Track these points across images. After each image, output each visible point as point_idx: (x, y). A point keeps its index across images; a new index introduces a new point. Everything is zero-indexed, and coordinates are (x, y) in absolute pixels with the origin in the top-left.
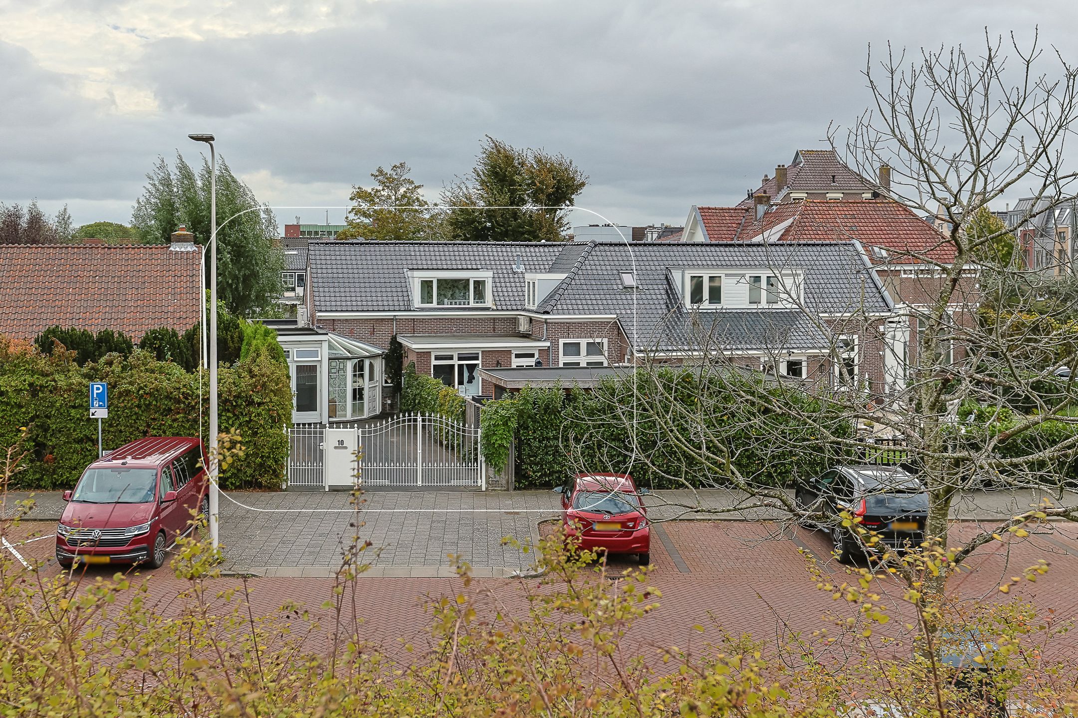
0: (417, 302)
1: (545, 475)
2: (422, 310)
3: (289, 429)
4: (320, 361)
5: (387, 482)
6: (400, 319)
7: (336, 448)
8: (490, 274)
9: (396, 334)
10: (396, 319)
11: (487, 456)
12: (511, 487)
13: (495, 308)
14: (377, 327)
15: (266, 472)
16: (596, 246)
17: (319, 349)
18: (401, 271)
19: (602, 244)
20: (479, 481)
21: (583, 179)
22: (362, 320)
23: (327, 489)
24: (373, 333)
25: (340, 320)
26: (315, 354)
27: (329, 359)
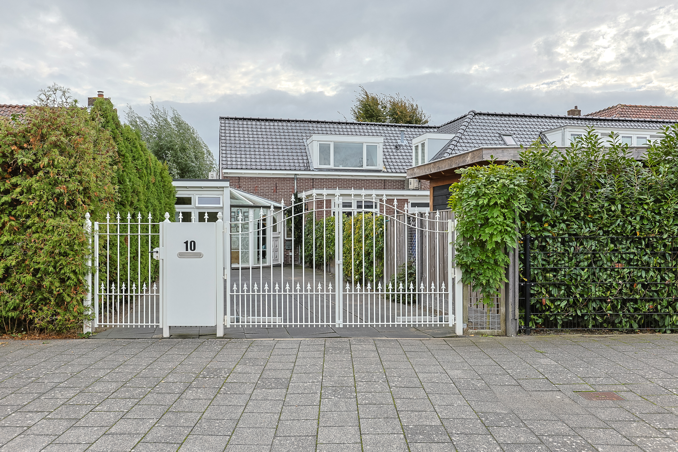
0: (315, 162)
1: (575, 304)
2: (320, 170)
3: (96, 224)
4: (222, 208)
5: (278, 321)
6: (300, 179)
7: (181, 255)
8: (381, 139)
9: (297, 192)
10: (297, 179)
11: (467, 270)
12: (512, 328)
13: (386, 171)
14: (280, 186)
15: (45, 301)
16: (475, 114)
17: (221, 196)
18: (301, 141)
19: (480, 114)
20: (451, 316)
21: (427, 117)
22: (265, 178)
23: (166, 334)
24: (276, 191)
25: (245, 178)
26: (217, 200)
27: (232, 206)
